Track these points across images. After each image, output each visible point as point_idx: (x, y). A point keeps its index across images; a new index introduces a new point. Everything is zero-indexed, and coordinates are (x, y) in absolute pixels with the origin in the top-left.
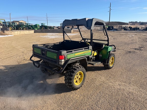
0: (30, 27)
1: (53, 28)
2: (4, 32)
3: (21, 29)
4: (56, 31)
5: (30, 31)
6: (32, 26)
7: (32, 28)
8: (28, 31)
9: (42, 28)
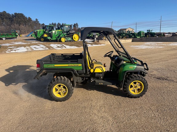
0: (131, 35)
1: (164, 35)
2: (98, 41)
3: (121, 37)
4: (161, 39)
5: (127, 40)
6: (133, 34)
7: (133, 36)
8: (124, 39)
9: (148, 36)
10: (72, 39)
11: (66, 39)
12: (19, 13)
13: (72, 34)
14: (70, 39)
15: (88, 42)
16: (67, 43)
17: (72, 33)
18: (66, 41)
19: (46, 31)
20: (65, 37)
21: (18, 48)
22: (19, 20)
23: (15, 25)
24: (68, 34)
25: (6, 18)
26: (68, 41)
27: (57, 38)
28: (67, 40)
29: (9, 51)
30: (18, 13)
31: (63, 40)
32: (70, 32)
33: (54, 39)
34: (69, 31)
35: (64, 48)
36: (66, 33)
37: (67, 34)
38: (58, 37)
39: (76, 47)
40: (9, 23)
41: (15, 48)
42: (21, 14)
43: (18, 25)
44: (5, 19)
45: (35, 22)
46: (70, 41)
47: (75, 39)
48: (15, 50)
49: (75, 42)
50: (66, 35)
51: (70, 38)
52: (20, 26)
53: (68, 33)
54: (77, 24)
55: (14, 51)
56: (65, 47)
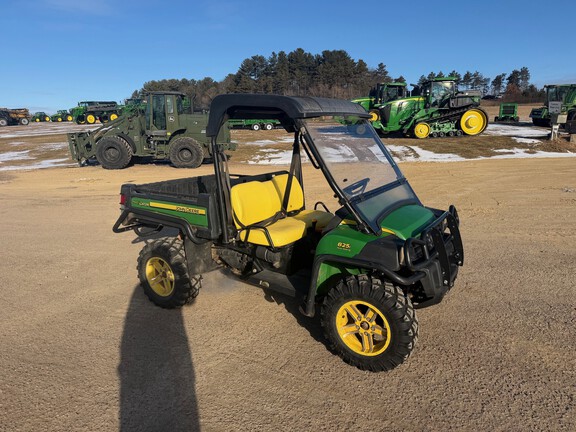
2: (568, 139)
10: (458, 126)
11: (432, 129)
12: (334, 51)
13: (460, 108)
14: (448, 127)
15: (519, 140)
16: (432, 140)
17: (460, 105)
18: (431, 136)
19: (376, 102)
20: (430, 121)
21: (281, 154)
22: (333, 70)
23: (321, 85)
24: (445, 112)
25: (302, 68)
26: (439, 135)
27: (403, 125)
28: (437, 130)
29: (254, 160)
30: (331, 50)
31: (422, 130)
32: (452, 102)
33: (393, 127)
34: (448, 101)
35: (411, 159)
36: (436, 108)
37: (439, 111)
38: (408, 121)
39: (456, 158)
40: (306, 82)
41: (273, 153)
42: (340, 52)
43: (327, 85)
44: (297, 72)
45: (375, 74)
46: (448, 135)
47: (467, 126)
48: (270, 159)
49: (465, 139)
50: (435, 115)
51: (447, 125)
52: (330, 88)
53: (446, 107)
54: (525, 72)
55: (266, 162)
56: (417, 156)
